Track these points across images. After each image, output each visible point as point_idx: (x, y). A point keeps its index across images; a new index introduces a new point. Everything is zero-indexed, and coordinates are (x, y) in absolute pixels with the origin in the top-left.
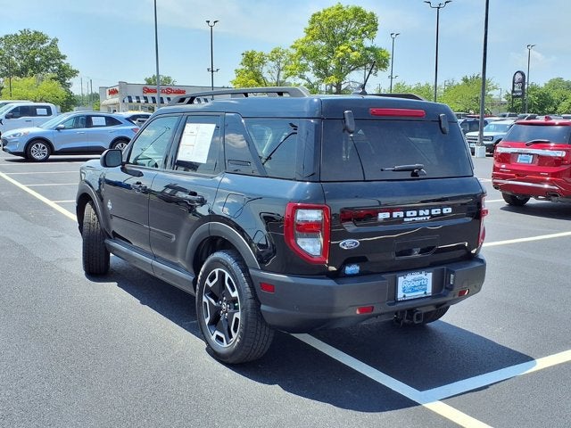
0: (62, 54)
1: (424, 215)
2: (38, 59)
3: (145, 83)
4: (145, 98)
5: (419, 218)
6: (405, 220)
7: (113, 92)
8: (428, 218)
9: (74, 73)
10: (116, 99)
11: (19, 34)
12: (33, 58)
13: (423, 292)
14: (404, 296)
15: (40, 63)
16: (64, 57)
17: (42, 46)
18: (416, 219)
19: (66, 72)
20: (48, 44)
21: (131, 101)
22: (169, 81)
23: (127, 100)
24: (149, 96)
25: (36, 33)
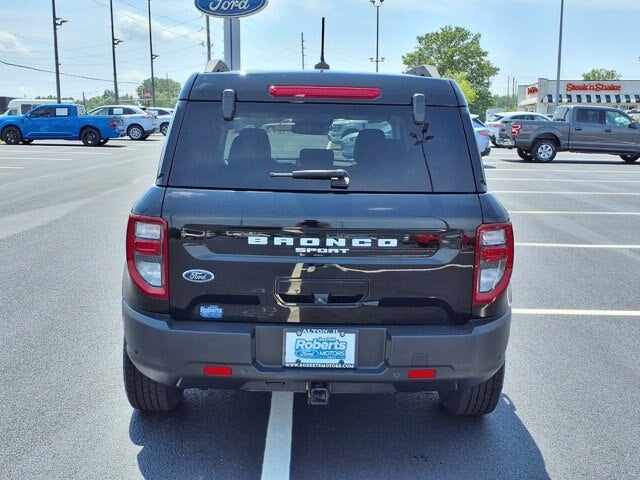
0: (484, 50)
1: (335, 246)
2: (456, 58)
3: (582, 79)
4: (569, 96)
5: (325, 251)
6: (298, 250)
7: (533, 91)
8: (344, 251)
9: (494, 71)
10: (533, 99)
11: (440, 32)
12: (452, 56)
13: (337, 361)
14: (298, 362)
15: (459, 61)
16: (485, 54)
17: (462, 43)
18: (319, 250)
19: (485, 71)
20: (469, 41)
21: (550, 101)
22: (613, 75)
23: (546, 100)
24: (574, 94)
25: (457, 29)
